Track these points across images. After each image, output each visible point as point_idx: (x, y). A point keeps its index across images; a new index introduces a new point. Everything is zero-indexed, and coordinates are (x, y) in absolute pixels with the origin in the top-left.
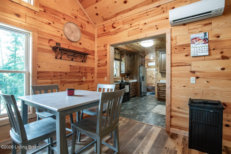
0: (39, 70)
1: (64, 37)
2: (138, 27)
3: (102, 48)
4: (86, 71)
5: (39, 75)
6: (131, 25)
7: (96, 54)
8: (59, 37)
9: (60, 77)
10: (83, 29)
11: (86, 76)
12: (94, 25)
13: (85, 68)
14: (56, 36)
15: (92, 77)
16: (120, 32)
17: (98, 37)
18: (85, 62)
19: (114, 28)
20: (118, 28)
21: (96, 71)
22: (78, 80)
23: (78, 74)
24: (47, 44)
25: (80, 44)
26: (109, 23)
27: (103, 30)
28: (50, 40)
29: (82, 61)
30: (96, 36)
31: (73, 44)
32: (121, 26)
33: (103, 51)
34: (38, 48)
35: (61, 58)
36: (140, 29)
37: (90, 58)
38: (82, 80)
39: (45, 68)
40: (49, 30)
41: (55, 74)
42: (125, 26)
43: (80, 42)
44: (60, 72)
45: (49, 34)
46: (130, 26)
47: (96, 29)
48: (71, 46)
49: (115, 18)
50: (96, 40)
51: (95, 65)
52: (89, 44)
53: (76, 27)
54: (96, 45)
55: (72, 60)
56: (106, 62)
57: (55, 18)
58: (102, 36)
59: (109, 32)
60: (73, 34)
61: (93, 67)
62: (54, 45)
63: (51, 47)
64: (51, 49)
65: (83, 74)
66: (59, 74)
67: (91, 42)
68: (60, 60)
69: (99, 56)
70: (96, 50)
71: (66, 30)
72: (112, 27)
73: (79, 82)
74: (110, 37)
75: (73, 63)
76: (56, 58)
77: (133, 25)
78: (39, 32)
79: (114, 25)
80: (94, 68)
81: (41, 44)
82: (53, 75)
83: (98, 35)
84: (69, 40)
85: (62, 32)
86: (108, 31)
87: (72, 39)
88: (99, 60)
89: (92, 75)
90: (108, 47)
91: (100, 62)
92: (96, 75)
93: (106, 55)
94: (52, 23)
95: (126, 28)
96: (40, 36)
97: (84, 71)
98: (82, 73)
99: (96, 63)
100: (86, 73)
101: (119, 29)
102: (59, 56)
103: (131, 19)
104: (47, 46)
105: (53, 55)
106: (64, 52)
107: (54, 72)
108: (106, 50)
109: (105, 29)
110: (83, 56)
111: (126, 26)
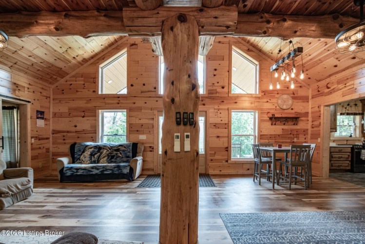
0: (261, 134)
1: (278, 107)
2: (352, 86)
3: (316, 109)
4: (298, 133)
5: (262, 137)
6: (346, 84)
7: (310, 115)
8: (273, 109)
9: (274, 138)
10: (296, 95)
11: (298, 138)
12: (308, 87)
13: (297, 131)
14: (272, 109)
15: (305, 139)
16: (334, 92)
17: (312, 98)
18: (297, 124)
19: (328, 88)
20: (332, 88)
21: (310, 132)
22: (289, 141)
23: (290, 136)
24: (266, 116)
25: (292, 109)
26: (323, 83)
27: (317, 91)
28: (268, 113)
29: (294, 124)
30: (310, 97)
31: (285, 111)
32: (335, 86)
33: (317, 112)
34: (261, 113)
35: (275, 124)
36: (354, 89)
37: (302, 120)
38: (293, 141)
39: (264, 132)
40: (267, 106)
41: (271, 136)
42: (339, 86)
43: (292, 107)
44: (275, 135)
45: (267, 109)
46: (344, 86)
47: (310, 91)
48: (284, 113)
49: (329, 78)
50: (310, 101)
51: (309, 126)
52: (301, 107)
53: (288, 96)
54: (310, 106)
55: (284, 124)
56: (320, 123)
57: (271, 96)
58: (316, 97)
59: (323, 93)
60: (285, 103)
61: (306, 128)
62: (271, 116)
63: (268, 117)
64: (268, 119)
65: (295, 136)
66: (274, 136)
67: (305, 104)
68: (274, 126)
69: (313, 117)
70: (310, 111)
71: (280, 102)
72: (326, 87)
73: (291, 142)
74: (324, 97)
75: (285, 127)
76: (272, 124)
77: (347, 85)
78: (261, 109)
79: (329, 86)
80: (307, 130)
81: (262, 117)
82: (269, 137)
83: (312, 96)
84: (281, 109)
85: (276, 105)
86: (322, 91)
87: (285, 107)
88: (313, 122)
89: (305, 137)
90: (322, 108)
91: (314, 123)
92: (309, 136)
93: (320, 116)
94: (269, 100)
95: (341, 88)
96: (262, 112)
97: (296, 133)
98: (293, 135)
99: (310, 124)
100: (298, 135)
101: (334, 89)
102: (274, 123)
103: (346, 78)
104: (266, 117)
105: (270, 123)
106: (278, 119)
107: (271, 135)
108: (320, 111)
109: (320, 90)
110: (294, 120)
111: (341, 86)
